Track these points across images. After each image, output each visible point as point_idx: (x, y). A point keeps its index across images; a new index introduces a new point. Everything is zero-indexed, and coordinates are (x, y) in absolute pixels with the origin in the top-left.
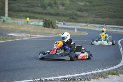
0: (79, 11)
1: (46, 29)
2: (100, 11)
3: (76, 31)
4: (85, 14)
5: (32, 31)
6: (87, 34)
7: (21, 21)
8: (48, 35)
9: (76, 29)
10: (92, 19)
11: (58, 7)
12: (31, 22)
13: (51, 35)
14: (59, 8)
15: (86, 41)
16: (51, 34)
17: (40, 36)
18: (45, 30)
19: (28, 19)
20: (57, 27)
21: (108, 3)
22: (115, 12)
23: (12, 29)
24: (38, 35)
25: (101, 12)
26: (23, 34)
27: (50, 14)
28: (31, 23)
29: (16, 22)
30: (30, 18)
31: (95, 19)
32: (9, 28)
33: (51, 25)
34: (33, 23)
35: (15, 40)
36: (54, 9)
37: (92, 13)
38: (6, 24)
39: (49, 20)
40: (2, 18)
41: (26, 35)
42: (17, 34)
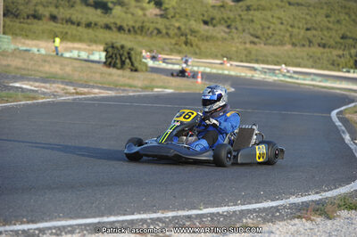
0: (206, 23)
1: (113, 71)
3: (199, 80)
5: (76, 76)
6: (233, 90)
7: (36, 46)
8: (124, 90)
9: (200, 75)
10: (241, 47)
11: (143, 9)
13: (135, 91)
14: (148, 13)
16: (131, 86)
17: (102, 91)
18: (110, 74)
20: (144, 68)
21: (290, 4)
22: (308, 29)
23: (17, 68)
24: (96, 91)
25: (269, 28)
26: (54, 85)
27: (121, 29)
28: (67, 55)
30: (64, 38)
31: (249, 46)
32: (9, 66)
33: (128, 61)
34: (75, 54)
35: (35, 101)
36: (133, 14)
37: (244, 31)
39: (122, 47)
41: (63, 89)
42: (37, 84)
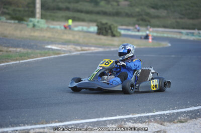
0: (153, 8)
1: (102, 37)
2: (187, 7)
4: (163, 13)
5: (81, 41)
6: (169, 45)
8: (108, 48)
9: (150, 37)
10: (174, 21)
11: (117, 2)
12: (76, 26)
14: (120, 3)
15: (173, 56)
16: (112, 45)
17: (96, 48)
18: (100, 39)
19: (70, 22)
20: (119, 35)
23: (49, 38)
24: (93, 48)
25: (189, 9)
26: (70, 46)
27: (105, 13)
28: (76, 29)
29: (52, 26)
30: (74, 19)
31: (179, 20)
32: (44, 36)
33: (109, 31)
34: (80, 28)
35: (59, 55)
36: (112, 5)
37: (175, 11)
38: (38, 30)
39: (106, 24)
40: (31, 21)
41: (75, 48)
42: (60, 46)
